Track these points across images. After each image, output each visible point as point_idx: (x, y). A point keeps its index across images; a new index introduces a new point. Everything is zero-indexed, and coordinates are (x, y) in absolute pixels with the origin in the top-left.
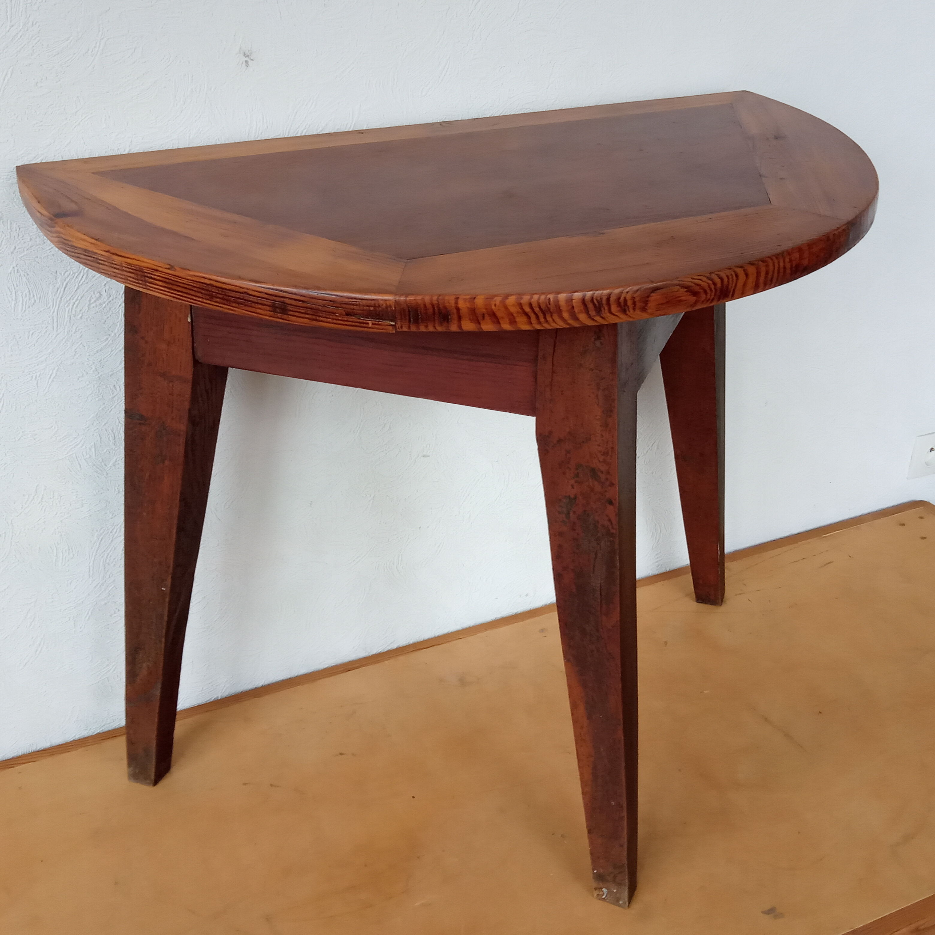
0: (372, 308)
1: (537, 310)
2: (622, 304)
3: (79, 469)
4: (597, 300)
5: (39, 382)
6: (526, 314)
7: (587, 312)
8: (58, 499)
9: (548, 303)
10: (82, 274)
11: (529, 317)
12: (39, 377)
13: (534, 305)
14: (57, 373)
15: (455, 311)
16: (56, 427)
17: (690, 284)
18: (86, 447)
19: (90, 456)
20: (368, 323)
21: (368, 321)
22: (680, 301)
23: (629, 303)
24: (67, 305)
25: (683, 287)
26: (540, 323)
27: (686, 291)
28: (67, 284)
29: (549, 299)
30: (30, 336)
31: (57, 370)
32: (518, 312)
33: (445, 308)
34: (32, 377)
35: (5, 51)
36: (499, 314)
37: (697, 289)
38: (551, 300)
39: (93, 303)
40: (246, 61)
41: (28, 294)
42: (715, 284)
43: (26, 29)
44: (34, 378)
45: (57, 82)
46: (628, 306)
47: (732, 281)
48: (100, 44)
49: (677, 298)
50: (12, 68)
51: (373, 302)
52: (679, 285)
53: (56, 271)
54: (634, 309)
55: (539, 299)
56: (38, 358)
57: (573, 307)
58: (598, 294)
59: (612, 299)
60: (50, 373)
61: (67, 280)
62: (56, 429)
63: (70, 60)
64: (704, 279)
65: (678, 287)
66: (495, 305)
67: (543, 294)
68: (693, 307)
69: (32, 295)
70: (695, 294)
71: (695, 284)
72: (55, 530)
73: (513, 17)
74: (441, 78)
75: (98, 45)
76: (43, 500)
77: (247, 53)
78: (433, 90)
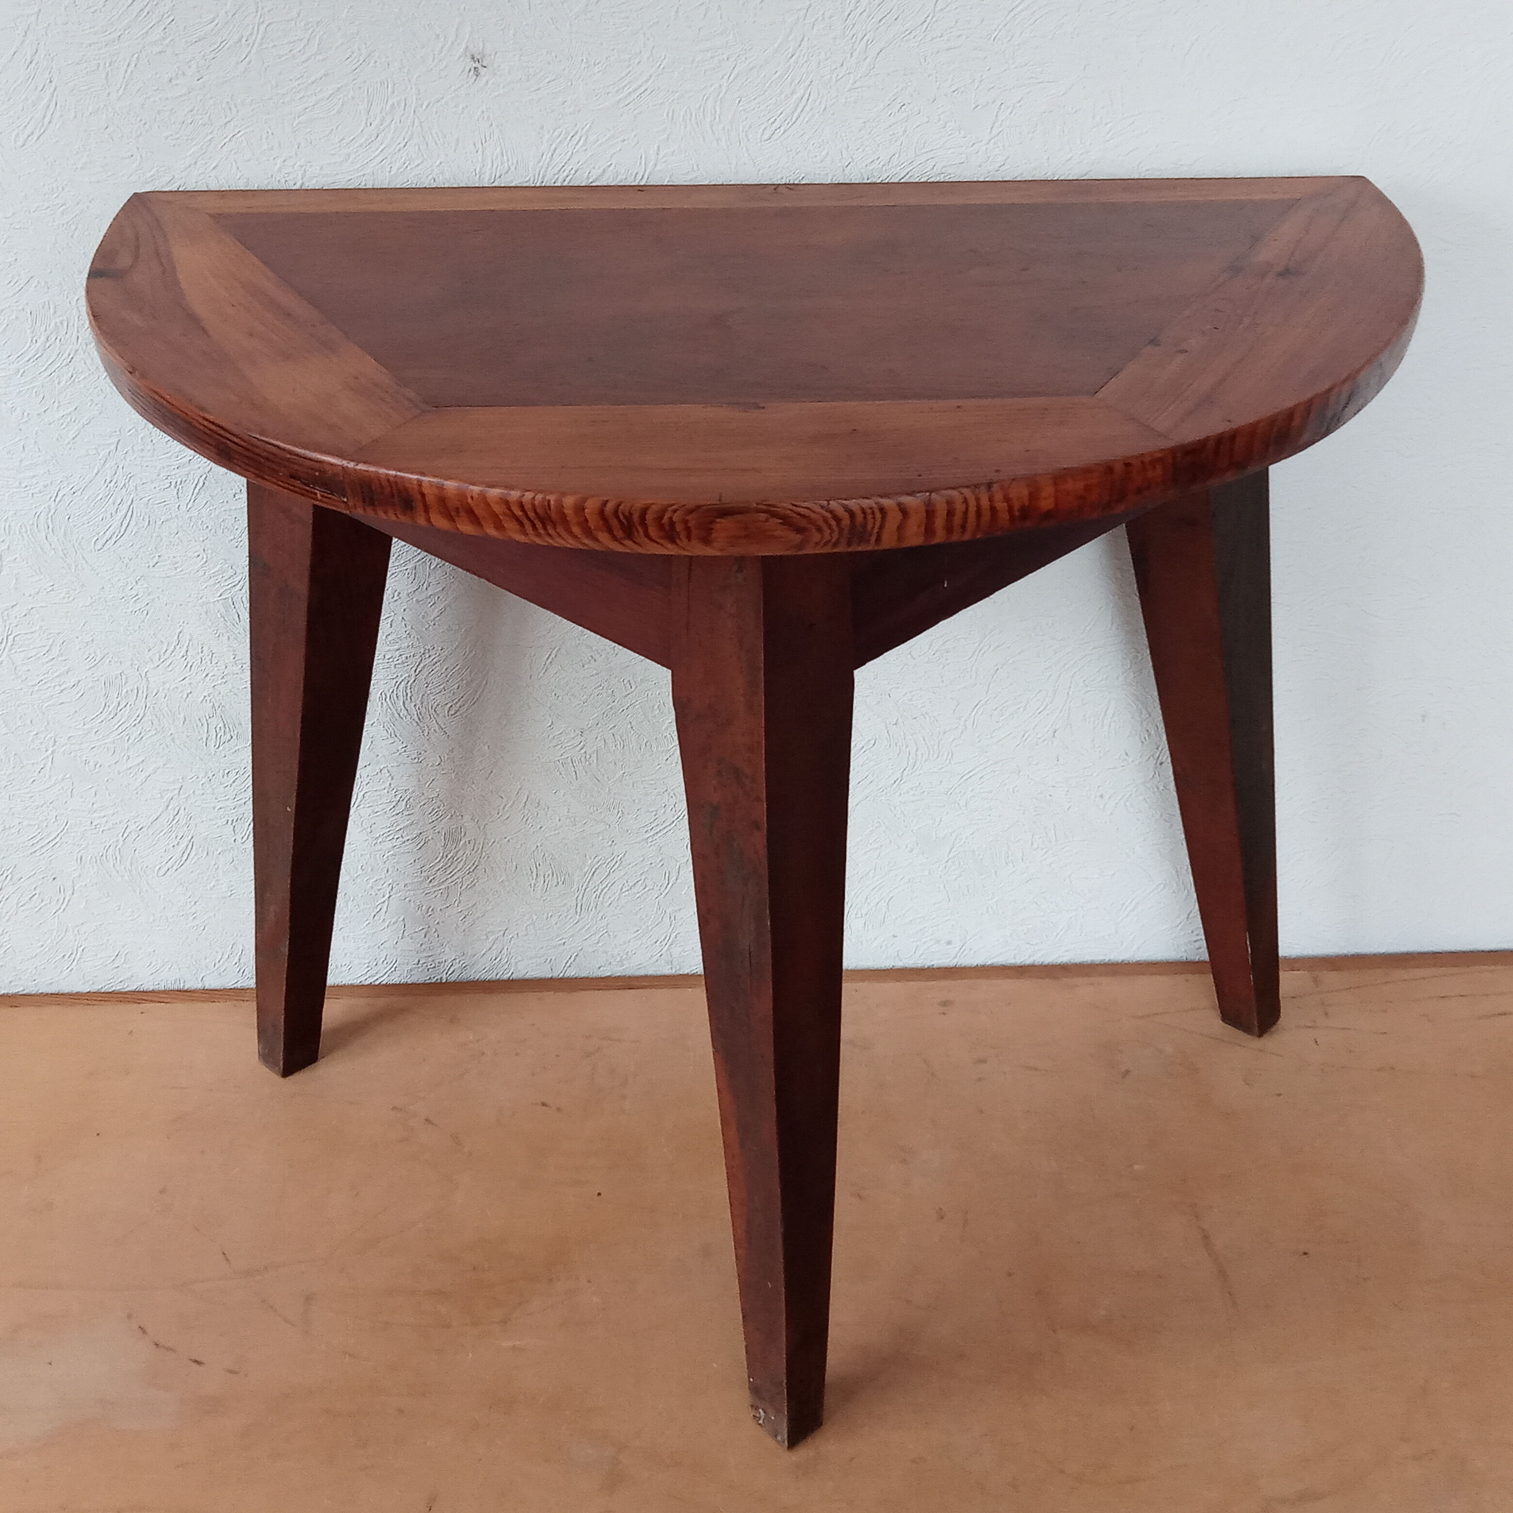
0: (317, 474)
1: (531, 514)
2: (667, 528)
3: (237, 619)
4: (623, 514)
5: (180, 491)
6: (517, 519)
7: (610, 531)
8: (208, 655)
9: (547, 507)
11: (521, 524)
12: (180, 484)
13: (528, 507)
14: (204, 483)
15: (419, 497)
16: (205, 557)
17: (789, 513)
20: (316, 494)
21: (316, 491)
22: (773, 537)
23: (679, 527)
25: (775, 515)
26: (539, 535)
27: (781, 523)
29: (549, 501)
31: (205, 479)
32: (504, 514)
33: (406, 489)
34: (171, 483)
35: (127, 32)
36: (479, 512)
37: (803, 522)
38: (552, 503)
40: (475, 68)
42: (838, 519)
44: (173, 484)
46: (678, 533)
47: (874, 518)
48: (258, 30)
49: (765, 530)
50: (136, 55)
51: (317, 465)
52: (768, 512)
54: (689, 538)
55: (534, 498)
56: (179, 458)
57: (586, 520)
58: (626, 506)
59: (649, 517)
60: (196, 482)
62: (205, 560)
63: (217, 51)
64: (817, 508)
65: (766, 514)
66: (472, 498)
67: (541, 492)
68: (800, 549)
70: (799, 529)
71: (799, 514)
72: (205, 697)
73: (925, 25)
74: (796, 115)
75: (255, 32)
76: (188, 654)
77: (477, 57)
78: (782, 132)
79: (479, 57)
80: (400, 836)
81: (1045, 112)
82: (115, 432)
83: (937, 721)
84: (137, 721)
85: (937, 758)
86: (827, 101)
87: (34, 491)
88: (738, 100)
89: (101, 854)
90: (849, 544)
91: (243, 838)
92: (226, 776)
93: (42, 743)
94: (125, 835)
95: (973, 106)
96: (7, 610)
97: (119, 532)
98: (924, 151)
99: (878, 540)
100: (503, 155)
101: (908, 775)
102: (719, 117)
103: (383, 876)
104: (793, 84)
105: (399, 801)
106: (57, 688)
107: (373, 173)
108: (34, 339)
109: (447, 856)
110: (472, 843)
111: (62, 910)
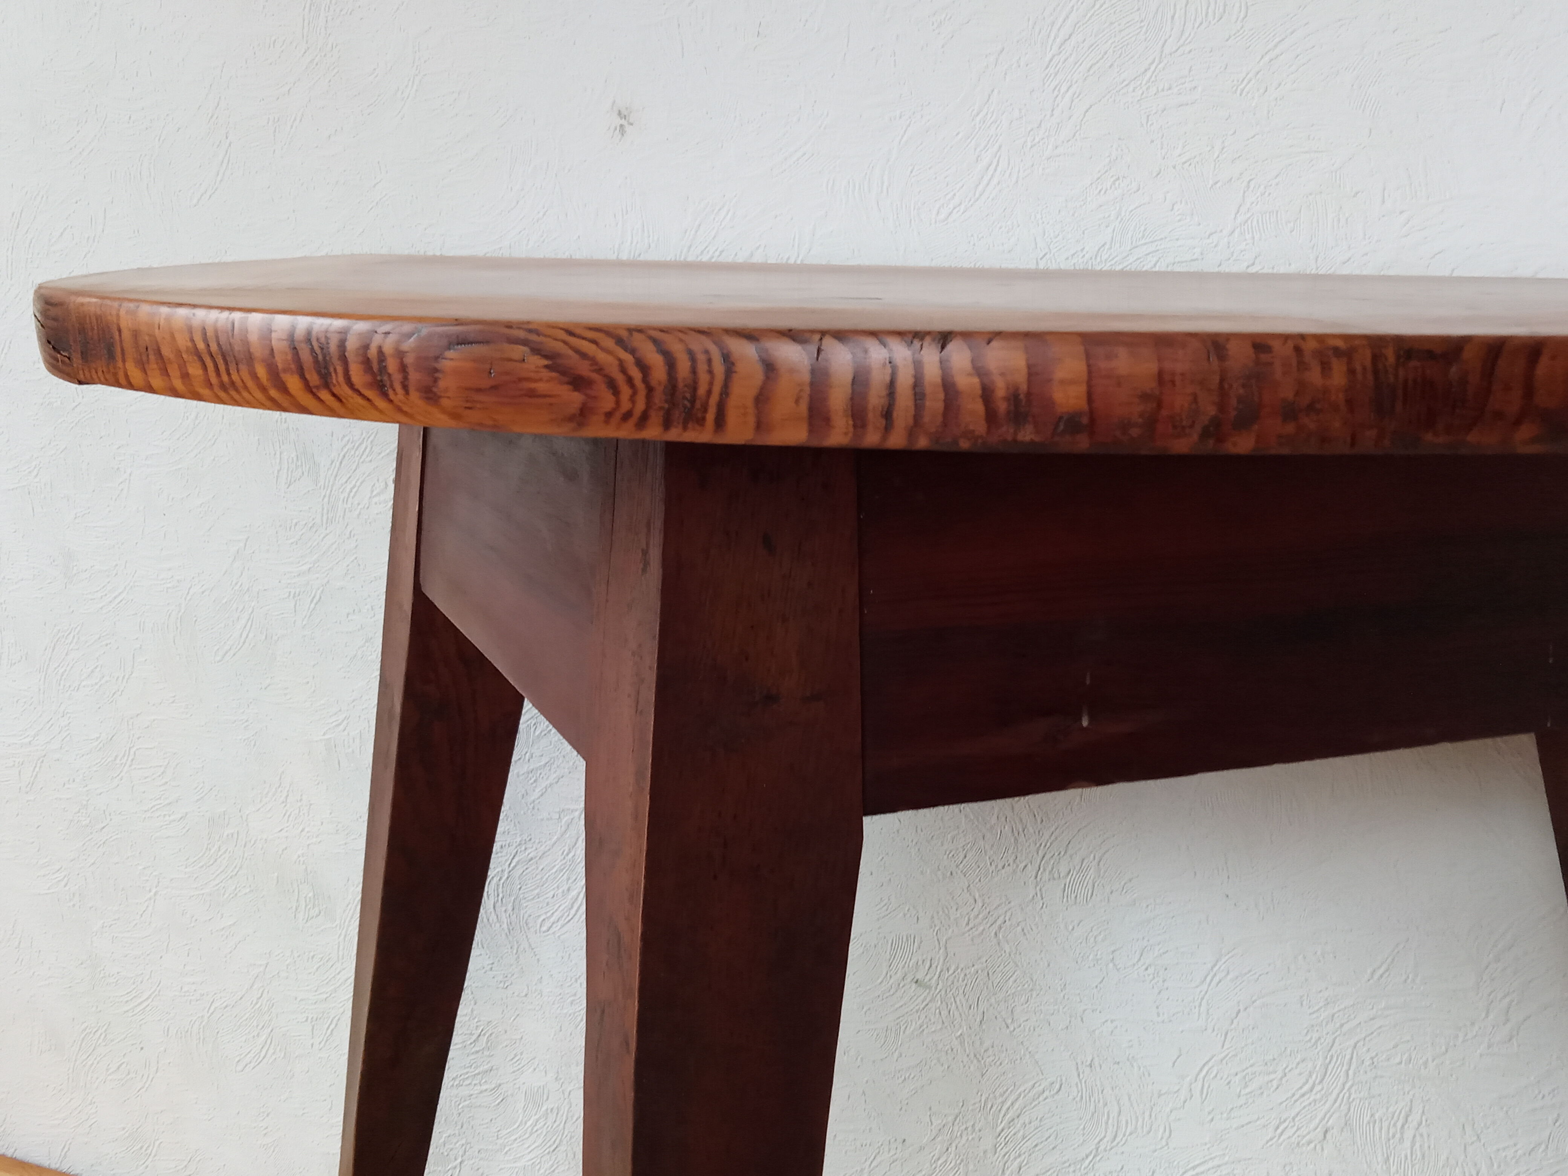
4: (318, 340)
8: (306, 806)
10: (364, 446)
12: (299, 595)
14: (321, 597)
15: (117, 336)
16: (314, 685)
17: (559, 347)
18: (349, 734)
19: (353, 752)
22: (532, 394)
23: (392, 368)
24: (341, 490)
25: (537, 351)
27: (546, 367)
28: (344, 456)
30: (293, 528)
31: (322, 592)
34: (290, 593)
37: (584, 369)
38: (236, 327)
39: (376, 496)
40: (621, 126)
41: (295, 459)
42: (644, 367)
43: (323, 54)
44: (292, 595)
45: (354, 137)
46: (389, 375)
48: (413, 82)
49: (521, 380)
50: (302, 111)
52: (525, 342)
53: (333, 433)
54: (405, 387)
56: (300, 564)
58: (322, 325)
59: (352, 348)
60: (313, 595)
61: (345, 450)
62: (313, 689)
64: (609, 343)
65: (525, 349)
69: (299, 463)
70: (578, 382)
71: (577, 351)
72: (299, 857)
73: (1149, 74)
74: (981, 188)
75: (410, 83)
76: (288, 801)
77: (624, 112)
78: (962, 211)
79: (626, 113)
80: (477, 1082)
81: (1311, 194)
82: (246, 527)
83: (1149, 1075)
84: (235, 873)
85: (1149, 1132)
86: (1019, 171)
87: (169, 585)
88: (910, 168)
89: (186, 1030)
90: (667, 424)
91: (320, 1043)
92: (310, 960)
93: (147, 880)
94: (211, 1011)
95: (1211, 182)
96: (132, 718)
97: (239, 644)
98: (1143, 242)
99: (720, 422)
100: (643, 231)
101: (1105, 1150)
102: (887, 189)
103: (457, 1132)
104: (978, 150)
105: (480, 1035)
106: (167, 818)
107: (510, 247)
108: (186, 415)
109: (526, 1123)
110: (555, 1111)
111: (145, 1089)
